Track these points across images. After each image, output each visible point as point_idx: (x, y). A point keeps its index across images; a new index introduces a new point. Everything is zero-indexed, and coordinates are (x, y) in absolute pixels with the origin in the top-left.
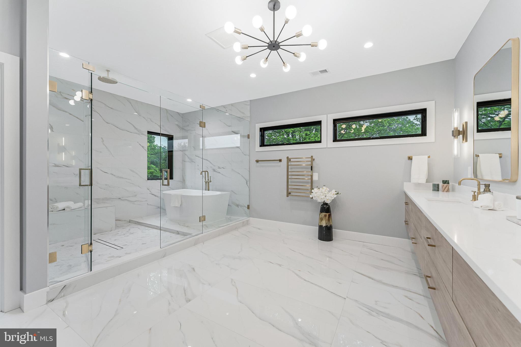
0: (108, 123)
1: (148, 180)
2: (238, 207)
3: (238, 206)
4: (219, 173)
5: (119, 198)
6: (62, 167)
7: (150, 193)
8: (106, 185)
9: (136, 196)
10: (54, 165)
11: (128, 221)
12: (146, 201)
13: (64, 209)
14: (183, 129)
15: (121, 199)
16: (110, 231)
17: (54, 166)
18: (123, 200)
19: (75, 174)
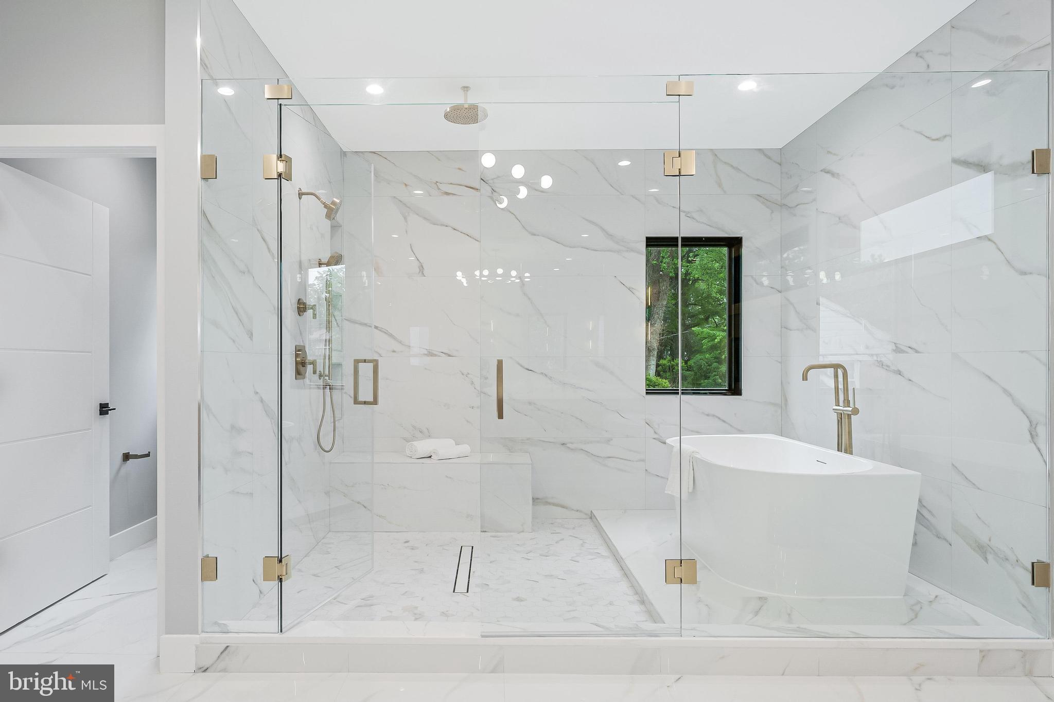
0: (535, 235)
1: (647, 393)
2: (986, 560)
3: (982, 550)
4: (899, 373)
5: (563, 444)
6: (439, 356)
7: (656, 436)
8: (530, 403)
9: (608, 441)
10: (426, 353)
11: (586, 514)
12: (643, 460)
13: (430, 457)
14: (783, 206)
15: (568, 445)
16: (519, 533)
17: (426, 355)
18: (572, 449)
19: (463, 374)
